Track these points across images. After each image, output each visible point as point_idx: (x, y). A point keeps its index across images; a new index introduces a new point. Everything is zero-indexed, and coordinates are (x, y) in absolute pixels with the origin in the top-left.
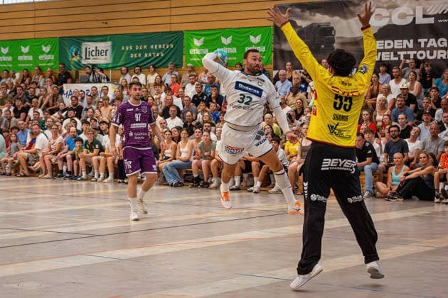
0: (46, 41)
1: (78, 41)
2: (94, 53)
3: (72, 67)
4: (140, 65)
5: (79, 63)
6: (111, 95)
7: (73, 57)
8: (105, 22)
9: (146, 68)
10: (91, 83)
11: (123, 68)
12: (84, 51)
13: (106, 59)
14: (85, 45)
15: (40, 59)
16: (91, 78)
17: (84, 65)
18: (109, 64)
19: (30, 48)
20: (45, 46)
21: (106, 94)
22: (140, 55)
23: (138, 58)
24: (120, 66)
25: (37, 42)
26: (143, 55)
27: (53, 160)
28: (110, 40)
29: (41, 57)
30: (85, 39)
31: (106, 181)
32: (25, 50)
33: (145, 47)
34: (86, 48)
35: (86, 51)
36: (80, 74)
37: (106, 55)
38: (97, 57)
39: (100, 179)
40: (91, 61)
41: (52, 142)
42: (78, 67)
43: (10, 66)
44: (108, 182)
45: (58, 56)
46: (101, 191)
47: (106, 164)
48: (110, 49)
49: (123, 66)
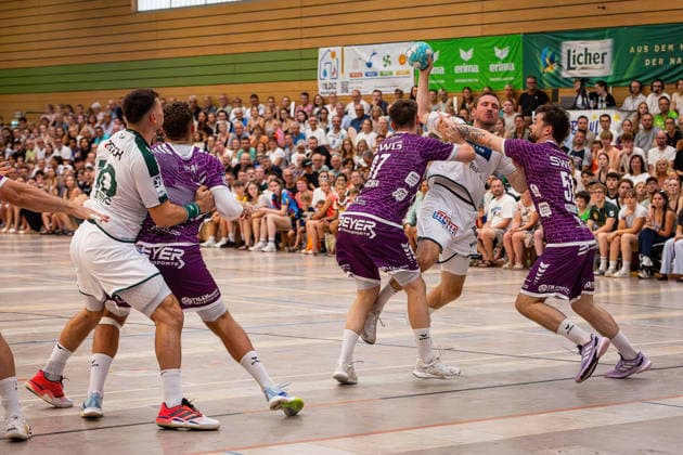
0: (502, 40)
1: (555, 39)
2: (582, 59)
3: (546, 83)
4: (662, 78)
5: (556, 77)
6: (615, 131)
7: (547, 66)
8: (601, 5)
9: (672, 83)
10: (579, 109)
11: (634, 84)
12: (565, 56)
13: (603, 68)
14: (567, 46)
15: (491, 69)
16: (580, 101)
17: (566, 79)
18: (607, 77)
19: (474, 51)
20: (500, 48)
21: (606, 128)
22: (661, 61)
23: (658, 66)
24: (627, 80)
25: (487, 41)
26: (666, 61)
27: (527, 241)
28: (610, 37)
29: (493, 68)
30: (567, 35)
31: (617, 274)
32: (466, 55)
33: (671, 47)
34: (569, 51)
35: (569, 55)
36: (560, 95)
37: (603, 62)
38: (588, 65)
39: (609, 272)
40: (577, 73)
41: (524, 210)
42: (558, 84)
43: (442, 82)
44: (622, 277)
45: (521, 66)
46: (612, 293)
47: (620, 246)
48: (608, 50)
49: (633, 79)
